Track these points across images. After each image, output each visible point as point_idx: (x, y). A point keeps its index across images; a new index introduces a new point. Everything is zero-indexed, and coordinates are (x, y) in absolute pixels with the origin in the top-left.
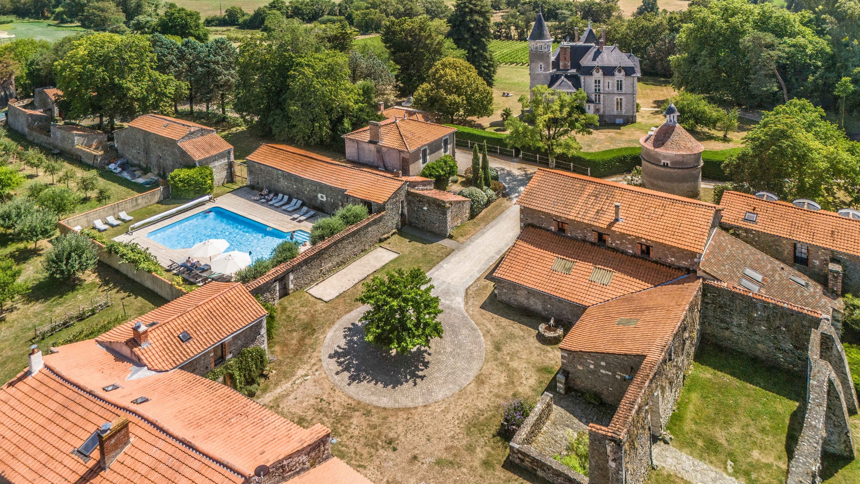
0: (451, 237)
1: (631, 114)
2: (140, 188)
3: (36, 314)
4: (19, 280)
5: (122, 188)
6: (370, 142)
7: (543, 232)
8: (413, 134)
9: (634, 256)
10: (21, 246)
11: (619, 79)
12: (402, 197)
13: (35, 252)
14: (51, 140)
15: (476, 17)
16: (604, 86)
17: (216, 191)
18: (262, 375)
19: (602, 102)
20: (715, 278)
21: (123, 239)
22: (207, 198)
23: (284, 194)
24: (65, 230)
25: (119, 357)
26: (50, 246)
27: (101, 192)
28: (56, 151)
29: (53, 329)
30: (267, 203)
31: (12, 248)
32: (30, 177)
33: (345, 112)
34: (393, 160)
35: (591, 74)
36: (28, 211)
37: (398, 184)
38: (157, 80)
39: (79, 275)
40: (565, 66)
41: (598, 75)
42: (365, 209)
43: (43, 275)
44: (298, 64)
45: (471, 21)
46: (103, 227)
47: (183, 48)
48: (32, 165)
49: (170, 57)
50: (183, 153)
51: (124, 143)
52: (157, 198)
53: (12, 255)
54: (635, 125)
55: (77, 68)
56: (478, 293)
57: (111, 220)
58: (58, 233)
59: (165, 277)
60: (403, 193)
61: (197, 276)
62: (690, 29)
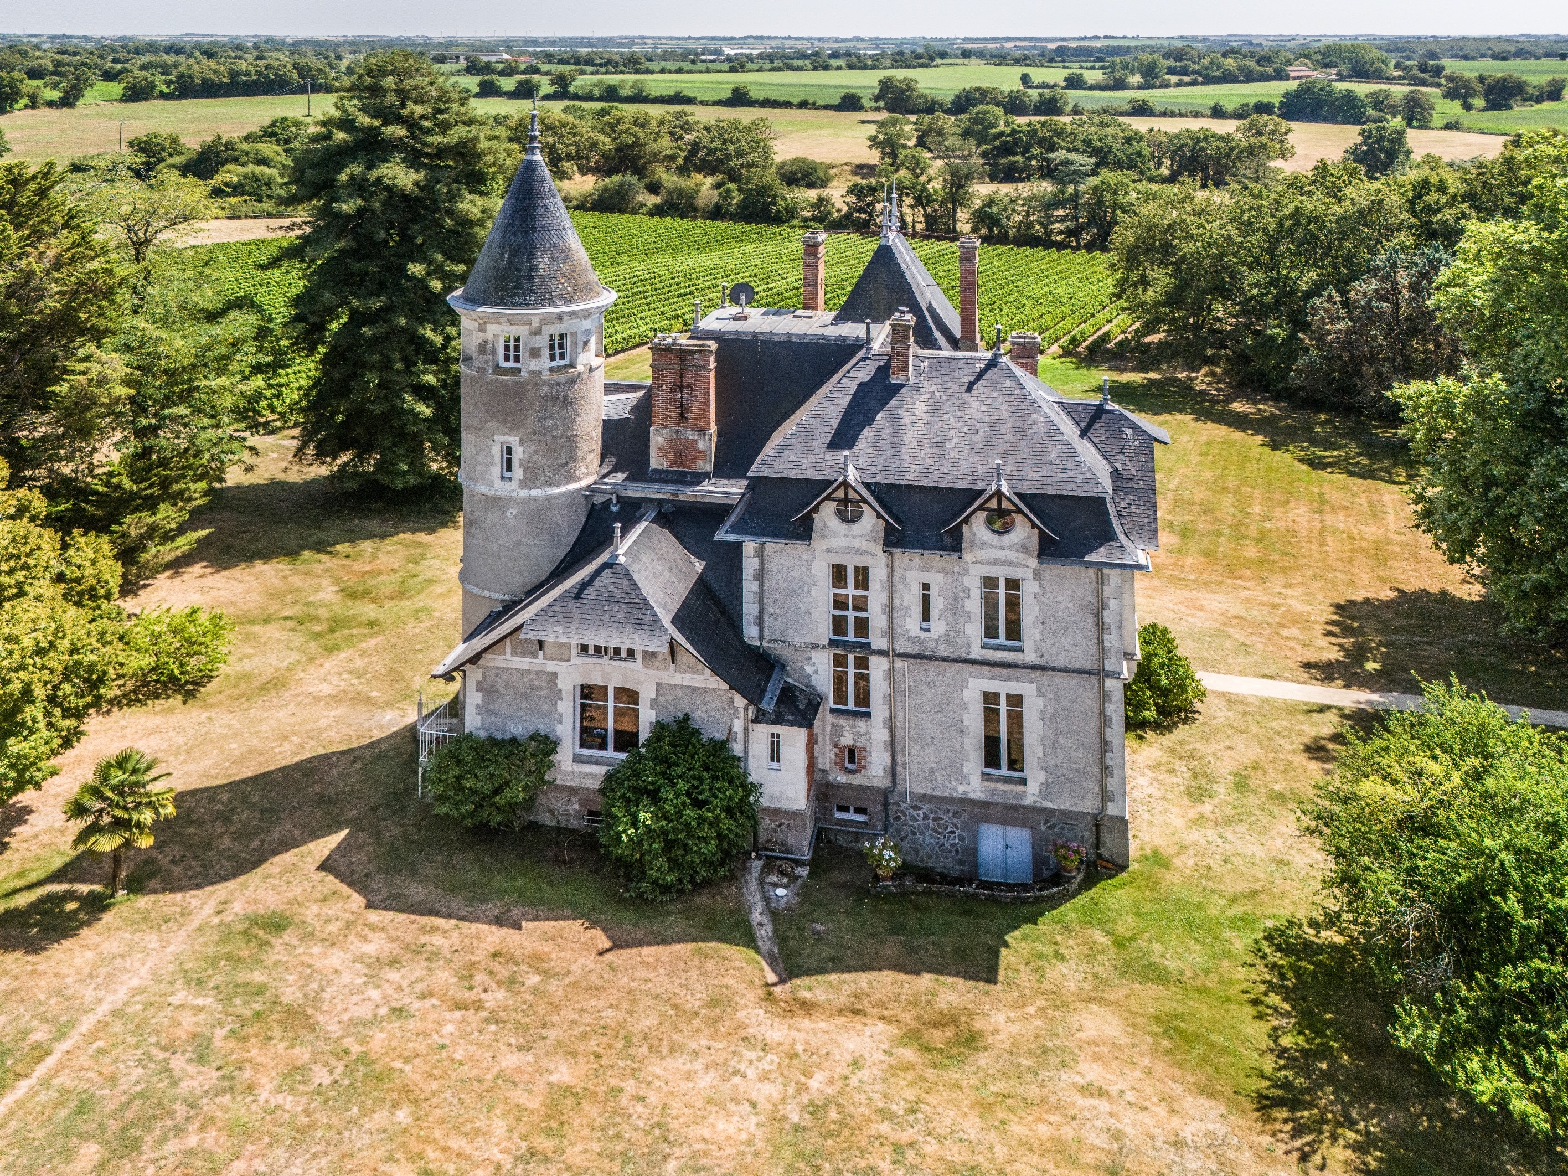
1: (1088, 805)
11: (1001, 573)
16: (890, 609)
19: (878, 707)
40: (681, 452)
62: (1517, 251)
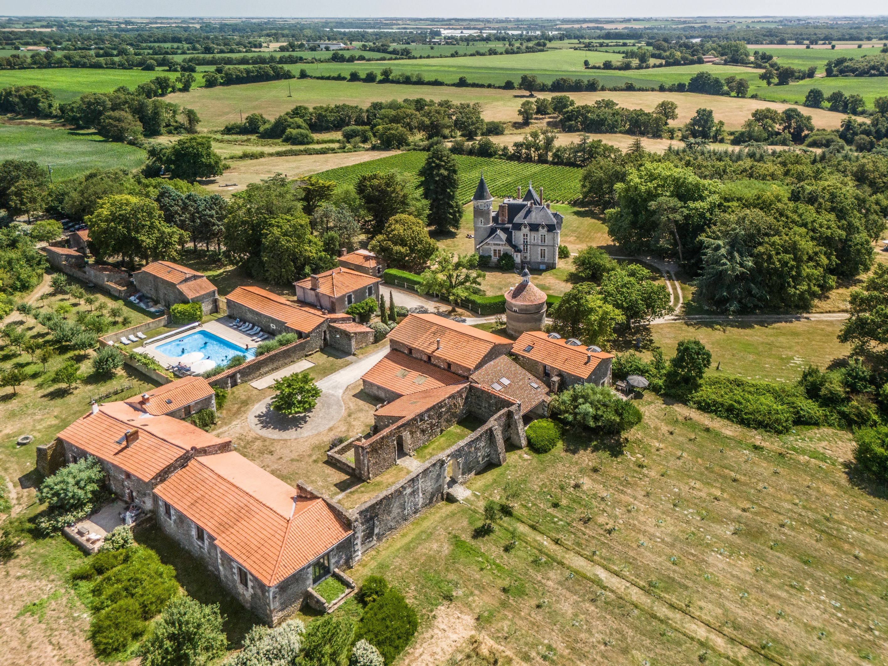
0: (354, 355)
1: (552, 261)
2: (152, 315)
3: (90, 391)
4: (78, 373)
5: (140, 314)
6: (311, 289)
7: (400, 354)
8: (343, 284)
9: (444, 369)
10: (76, 352)
11: (543, 234)
12: (324, 328)
13: (85, 357)
14: (86, 276)
15: (442, 171)
16: (530, 239)
17: (204, 318)
18: (213, 423)
19: (529, 251)
20: (477, 382)
21: (139, 350)
22: (197, 324)
23: (250, 322)
24: (103, 344)
25: (136, 409)
26: (95, 353)
27: (125, 319)
28: (91, 285)
29: (100, 398)
30: (237, 328)
31: (71, 354)
32: (75, 305)
33: (308, 261)
34: (326, 303)
35: (520, 229)
36: (78, 332)
37: (322, 320)
38: (164, 232)
39: (114, 370)
40: (503, 220)
41: (525, 230)
42: (296, 336)
43: (92, 370)
44: (270, 225)
45: (438, 175)
46: (127, 342)
47: (187, 201)
48: (76, 297)
49: (176, 208)
50: (181, 293)
51: (140, 282)
52: (163, 323)
53: (72, 358)
54: (554, 271)
55: (103, 225)
56: (353, 388)
57: (132, 337)
58: (98, 345)
59: (163, 373)
60: (325, 325)
61: (183, 374)
